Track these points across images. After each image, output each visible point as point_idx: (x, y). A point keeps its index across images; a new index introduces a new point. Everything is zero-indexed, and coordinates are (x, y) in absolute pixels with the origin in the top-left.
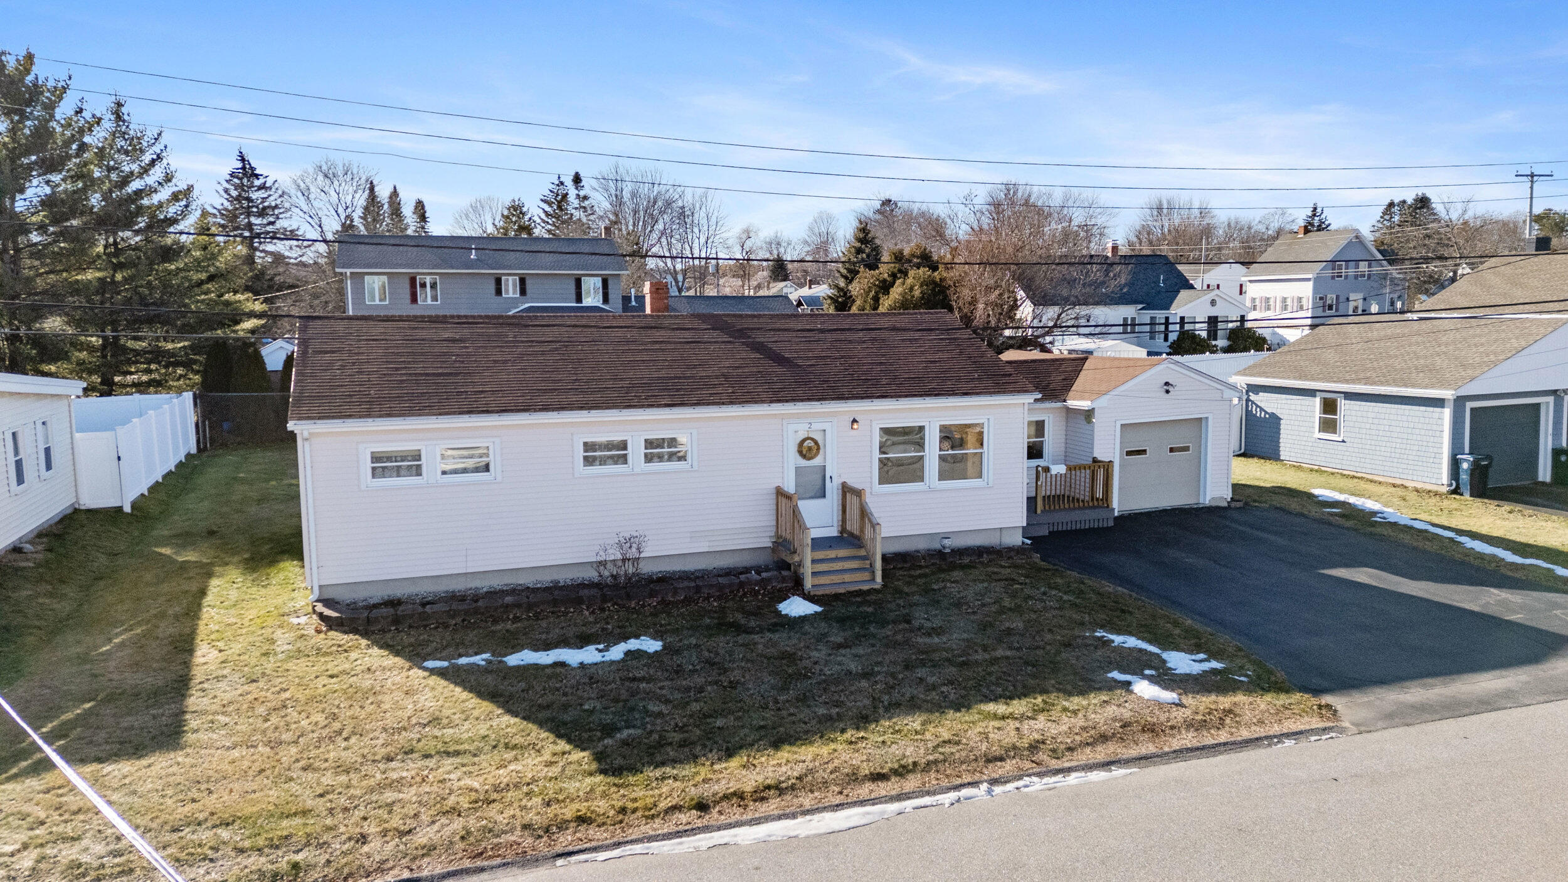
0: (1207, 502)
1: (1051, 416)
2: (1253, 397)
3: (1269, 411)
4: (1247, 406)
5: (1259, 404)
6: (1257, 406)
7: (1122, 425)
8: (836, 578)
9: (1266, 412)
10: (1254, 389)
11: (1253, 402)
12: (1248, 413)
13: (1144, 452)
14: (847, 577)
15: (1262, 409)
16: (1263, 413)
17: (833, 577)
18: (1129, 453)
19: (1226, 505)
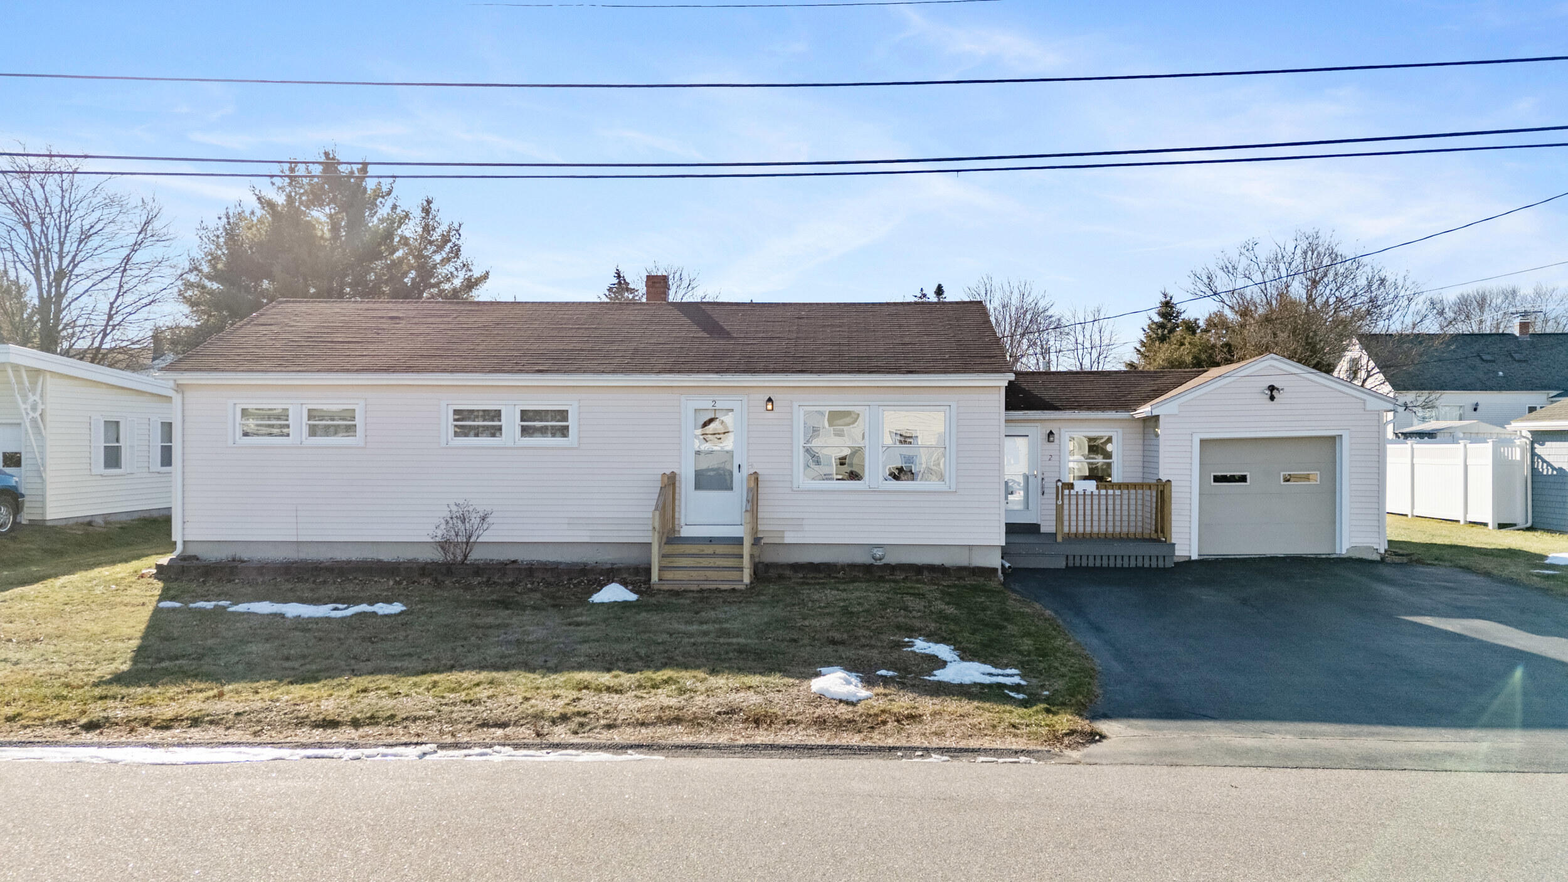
0: (1344, 552)
1: (1120, 431)
2: (1539, 449)
3: (1556, 466)
4: (1533, 462)
5: (1547, 458)
6: (1544, 461)
7: (1202, 441)
8: (695, 574)
9: (1554, 469)
10: (1540, 437)
11: (1539, 457)
12: (1534, 469)
13: (1243, 479)
14: (712, 574)
15: (1549, 464)
16: (1550, 470)
17: (692, 573)
18: (1217, 479)
19: (1378, 558)
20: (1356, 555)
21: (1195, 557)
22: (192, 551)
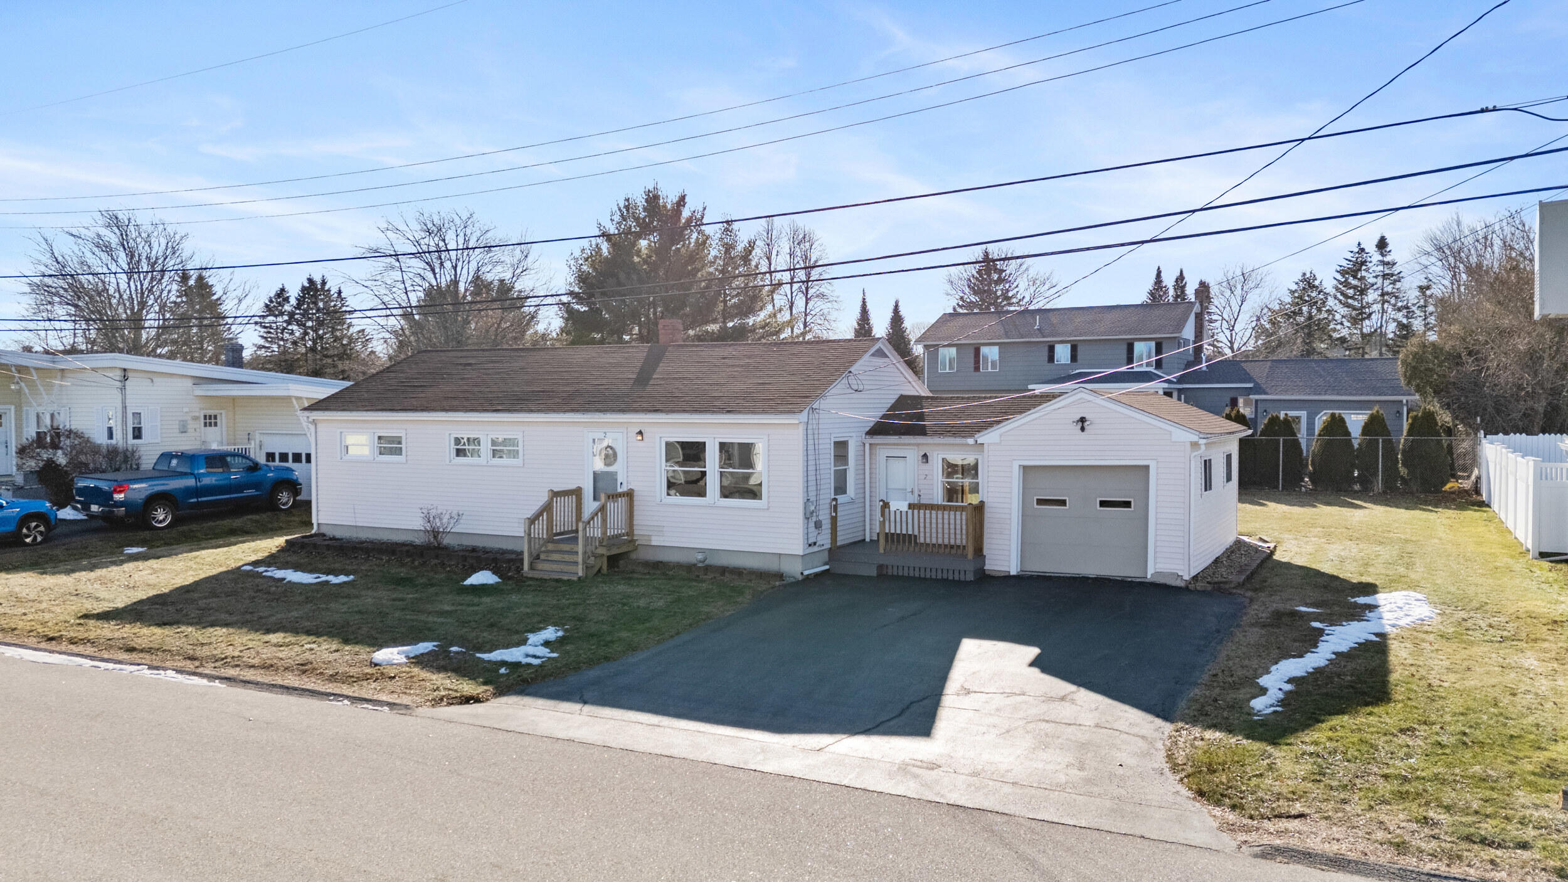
0: (1149, 576)
7: (1023, 468)
13: (1063, 502)
18: (1041, 502)
19: (1183, 584)
20: (1162, 580)
21: (1013, 572)
22: (323, 530)
